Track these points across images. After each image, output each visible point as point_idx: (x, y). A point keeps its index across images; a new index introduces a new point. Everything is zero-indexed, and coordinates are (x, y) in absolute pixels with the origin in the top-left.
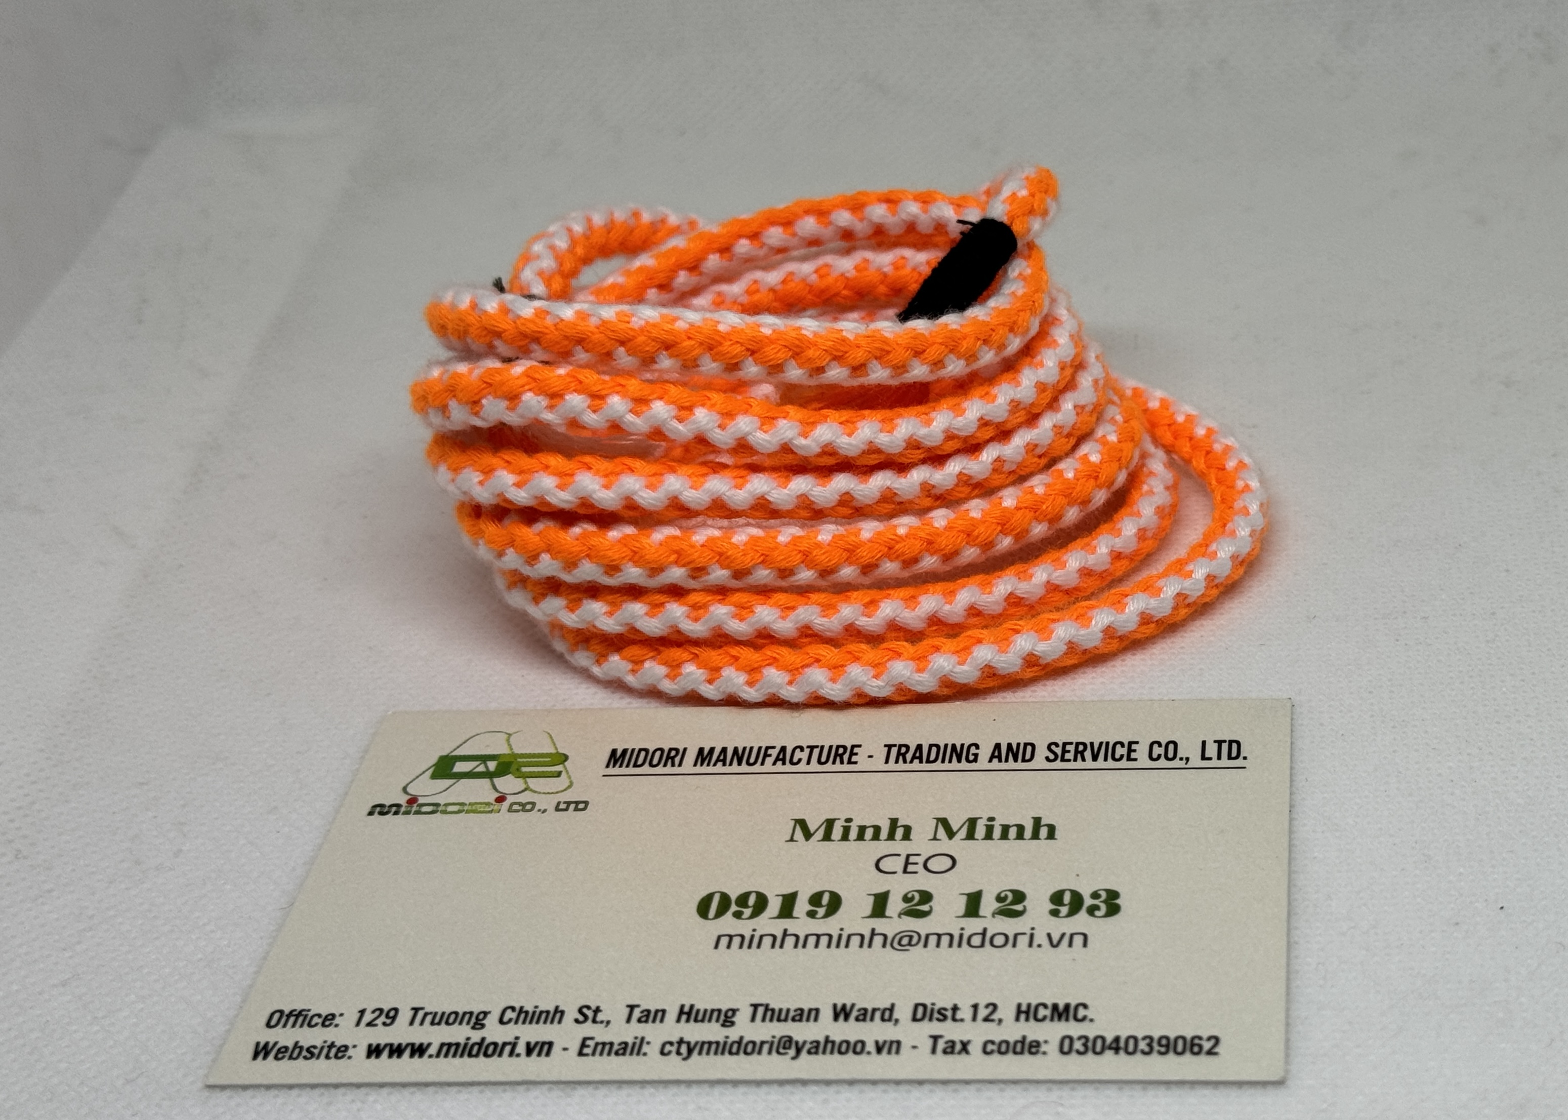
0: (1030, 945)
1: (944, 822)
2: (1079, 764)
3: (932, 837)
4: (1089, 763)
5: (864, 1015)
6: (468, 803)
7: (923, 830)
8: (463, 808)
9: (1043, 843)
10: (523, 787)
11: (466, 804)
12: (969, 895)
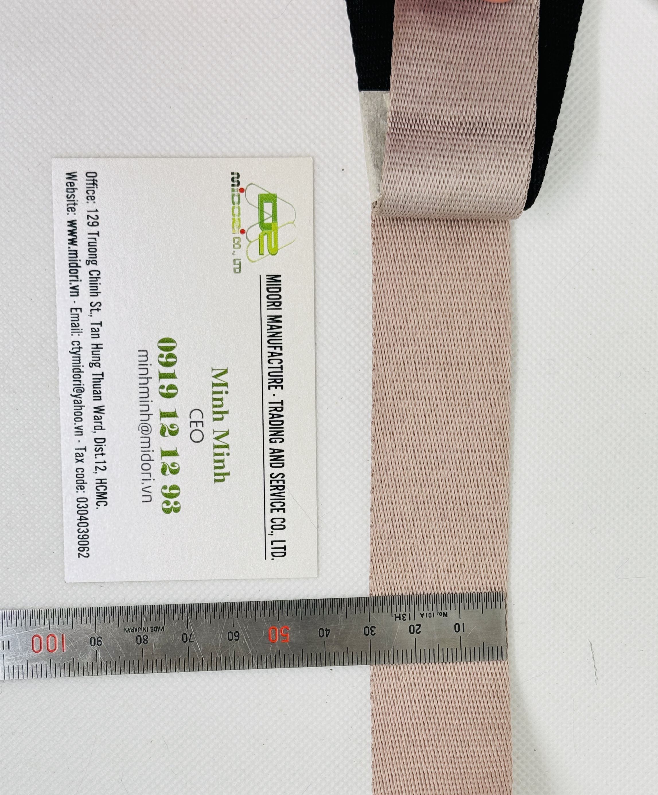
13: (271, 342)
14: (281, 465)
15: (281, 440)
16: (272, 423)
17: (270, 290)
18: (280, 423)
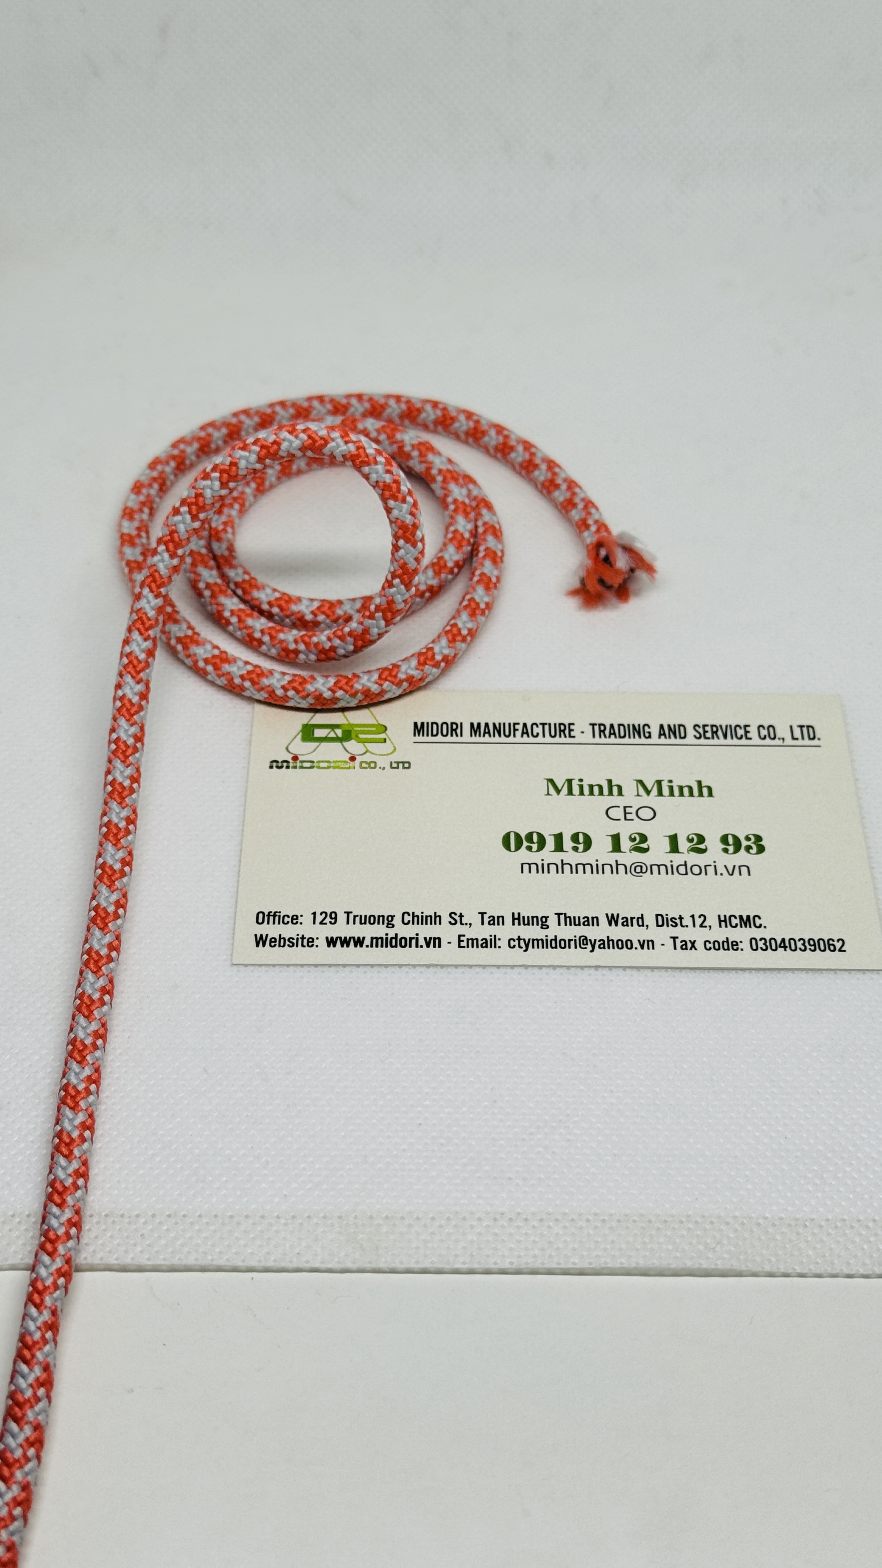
0: (716, 874)
1: (641, 782)
2: (715, 741)
3: (636, 794)
4: (722, 741)
5: (627, 922)
6: (332, 761)
7: (630, 789)
8: (331, 765)
9: (706, 799)
10: (365, 750)
11: (331, 762)
12: (670, 837)
13: (507, 733)
14: (682, 728)
15: (646, 728)
16: (622, 734)
17: (435, 733)
18: (622, 728)
